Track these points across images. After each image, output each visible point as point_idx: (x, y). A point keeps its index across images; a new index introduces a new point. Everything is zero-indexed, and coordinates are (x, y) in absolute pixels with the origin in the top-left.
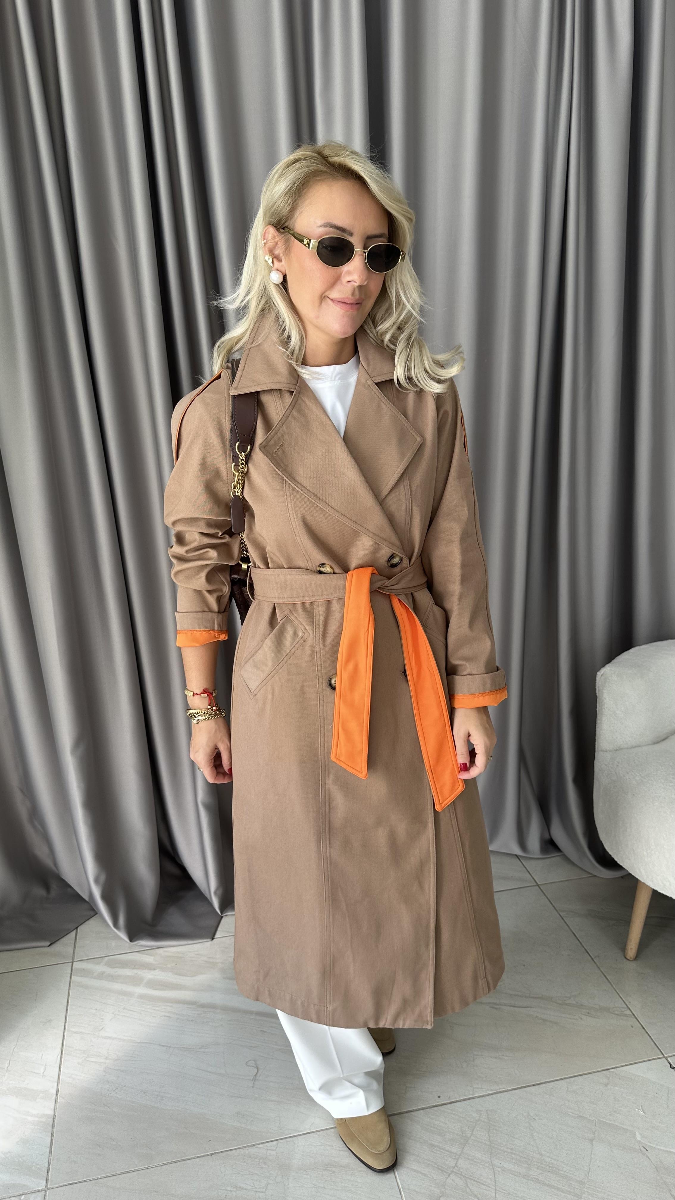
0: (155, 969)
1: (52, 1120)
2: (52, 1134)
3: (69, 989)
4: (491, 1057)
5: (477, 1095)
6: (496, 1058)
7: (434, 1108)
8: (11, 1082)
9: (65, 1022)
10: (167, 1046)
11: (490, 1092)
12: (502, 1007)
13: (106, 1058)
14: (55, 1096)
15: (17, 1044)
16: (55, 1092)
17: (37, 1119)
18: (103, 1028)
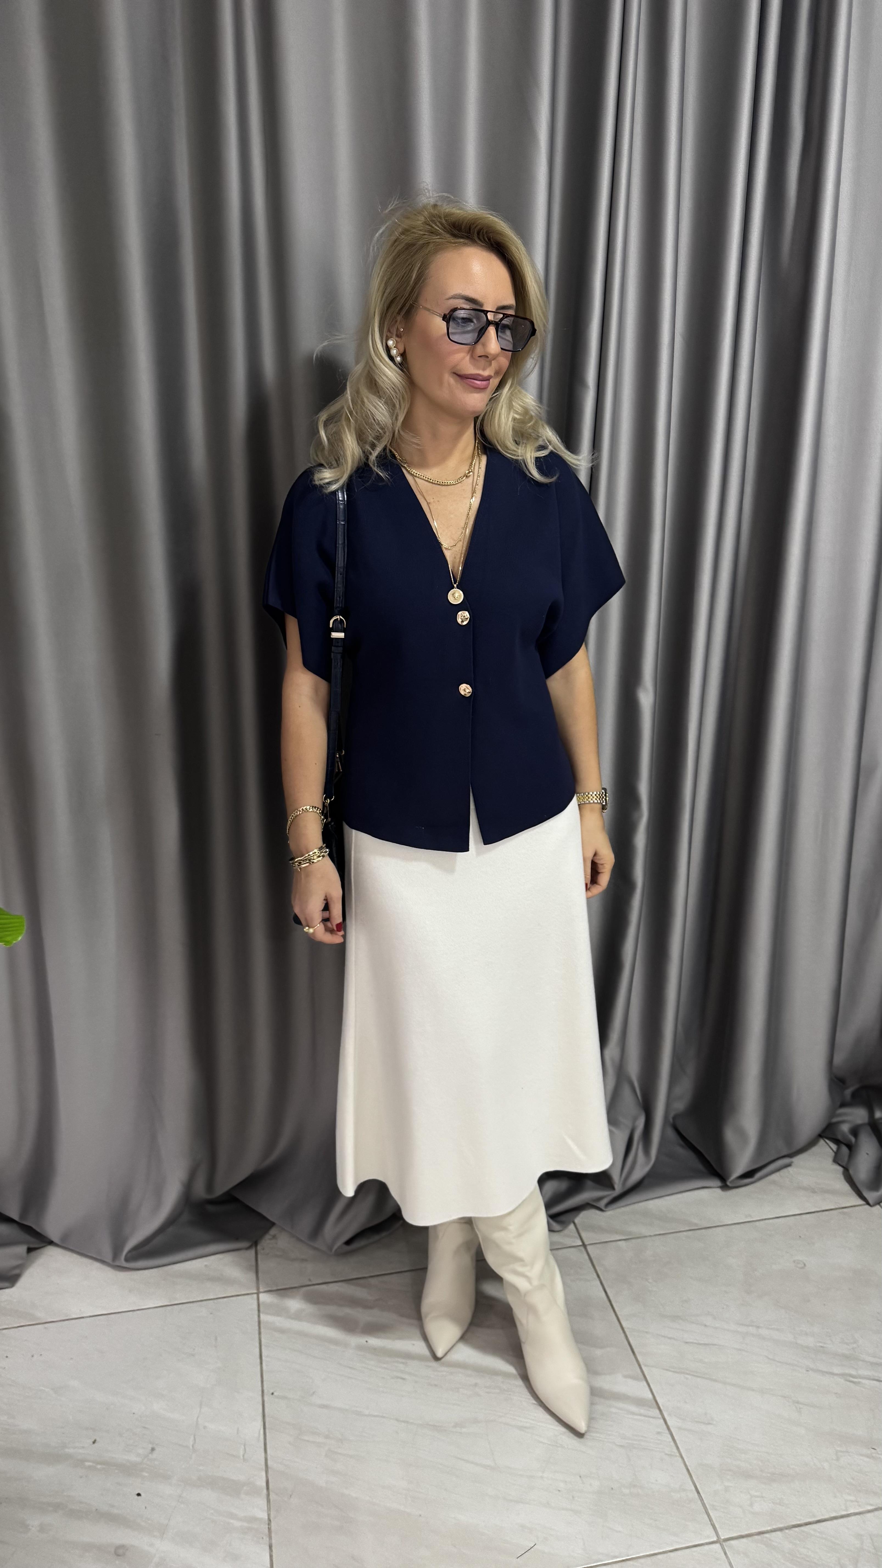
0: (371, 1308)
1: (267, 1526)
2: (270, 1547)
3: (260, 1333)
4: (862, 1455)
5: (852, 1511)
6: (868, 1456)
7: (796, 1529)
8: (201, 1468)
9: (262, 1382)
10: (407, 1422)
11: (870, 1508)
12: (864, 1381)
13: (327, 1437)
14: (265, 1491)
15: (200, 1411)
16: (264, 1484)
17: (245, 1524)
18: (314, 1393)
